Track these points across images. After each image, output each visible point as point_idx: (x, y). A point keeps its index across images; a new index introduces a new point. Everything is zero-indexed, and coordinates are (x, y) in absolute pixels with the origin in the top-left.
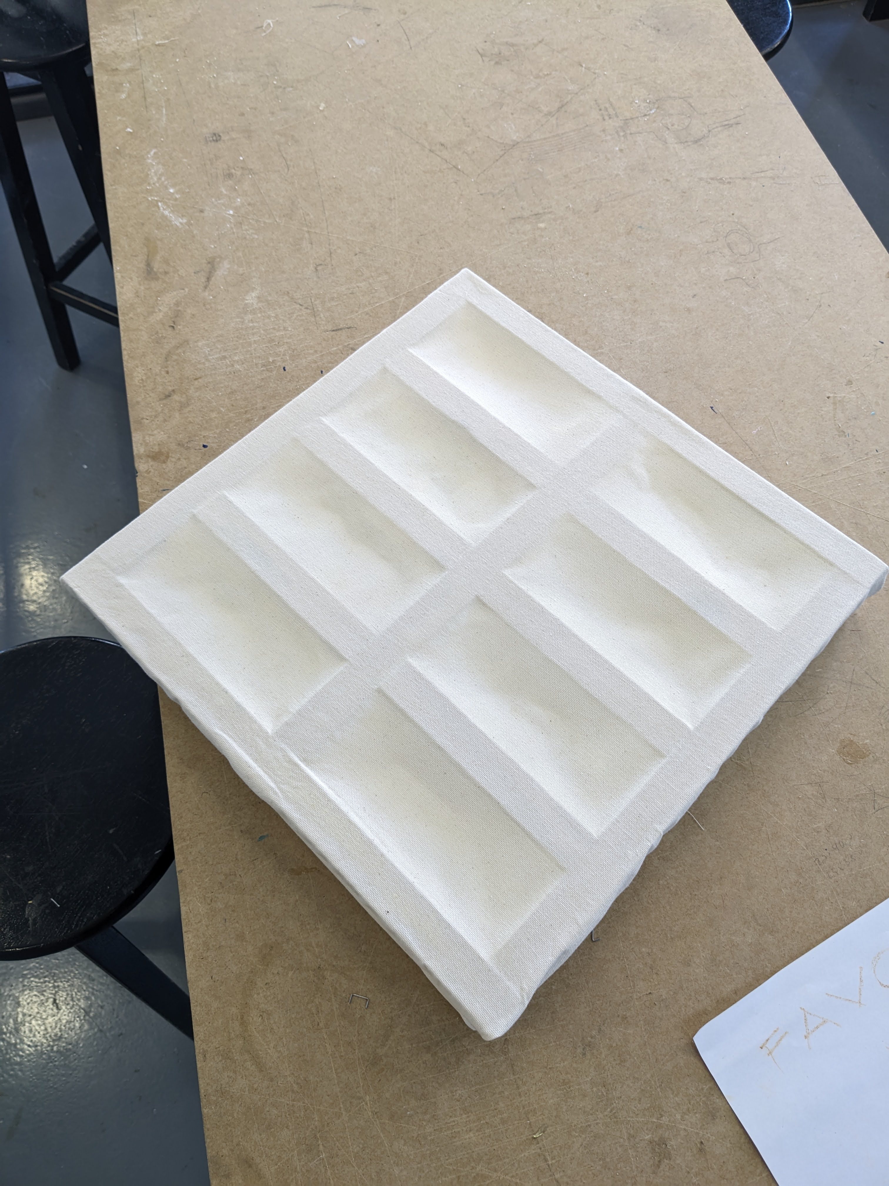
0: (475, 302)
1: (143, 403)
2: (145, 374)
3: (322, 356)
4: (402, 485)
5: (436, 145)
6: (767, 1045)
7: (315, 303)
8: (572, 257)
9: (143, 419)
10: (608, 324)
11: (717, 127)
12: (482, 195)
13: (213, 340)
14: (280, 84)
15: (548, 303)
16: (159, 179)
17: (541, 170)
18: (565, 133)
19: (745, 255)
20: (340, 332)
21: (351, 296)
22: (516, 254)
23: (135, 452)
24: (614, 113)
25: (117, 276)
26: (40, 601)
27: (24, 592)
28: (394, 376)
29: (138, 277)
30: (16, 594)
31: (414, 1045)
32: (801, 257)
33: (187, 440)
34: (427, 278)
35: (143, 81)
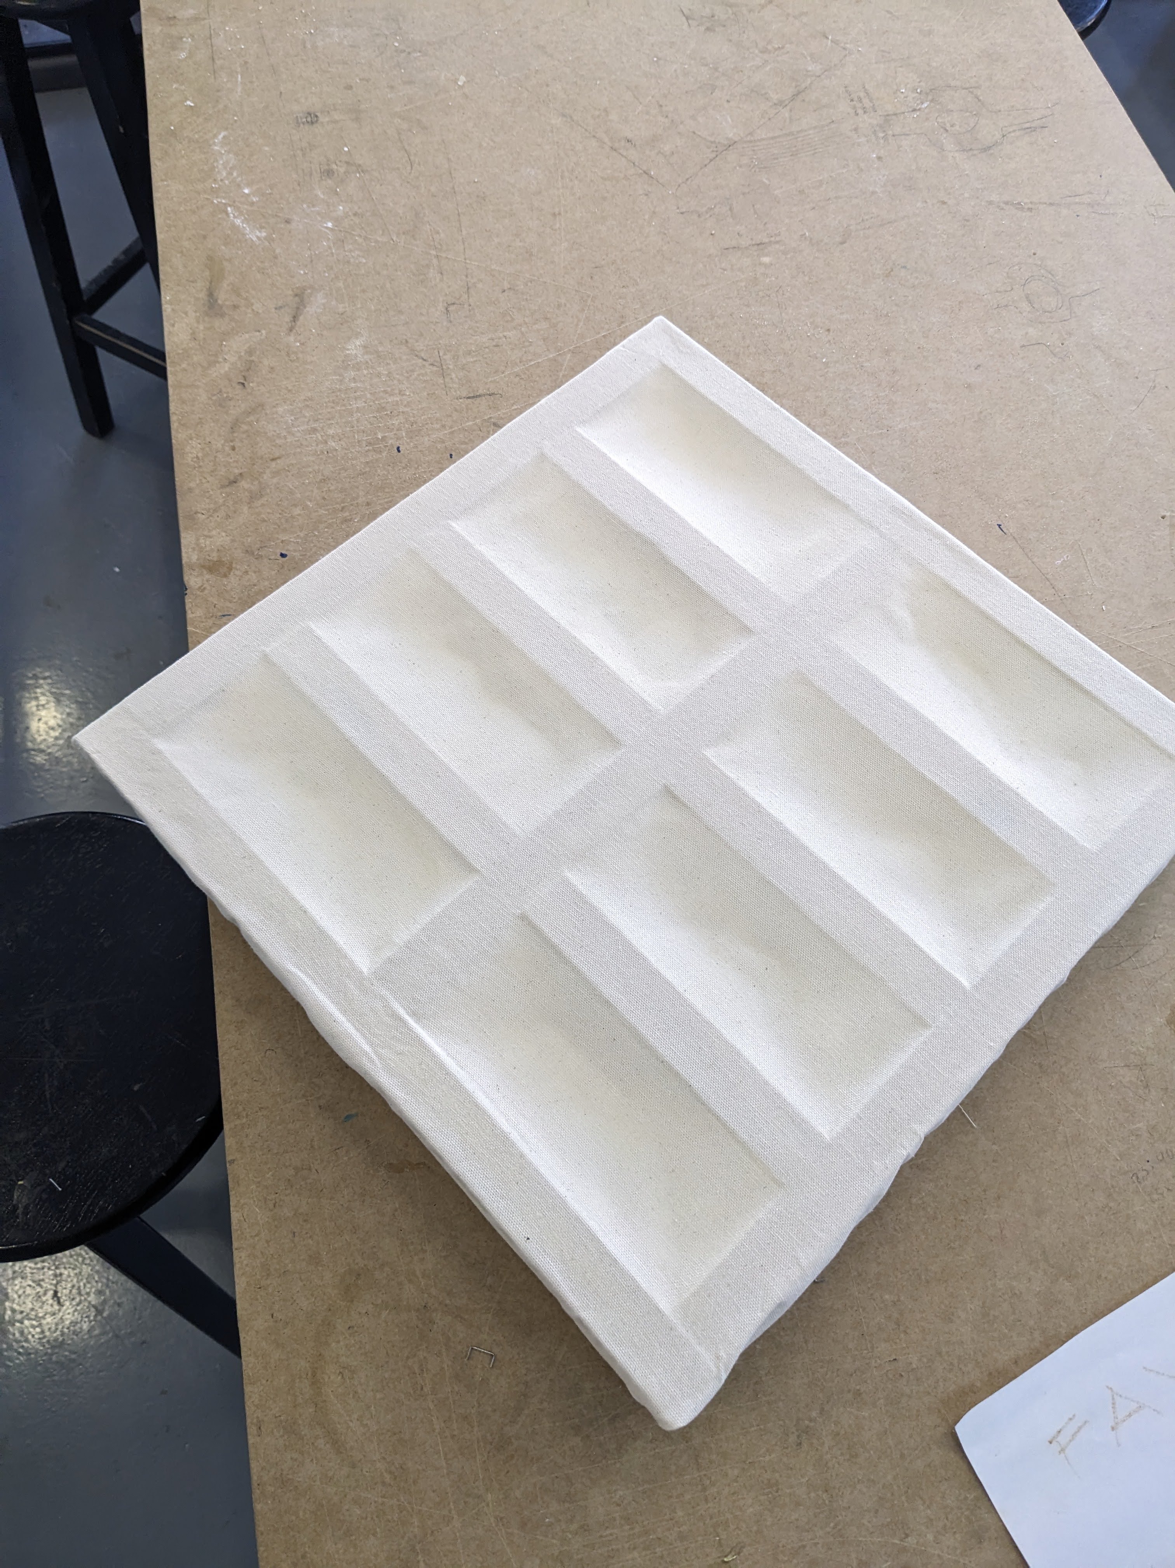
0: (672, 364)
1: (197, 491)
2: (203, 449)
3: (452, 433)
4: (563, 623)
5: (619, 141)
6: (1059, 1439)
7: (444, 357)
8: (808, 306)
9: (196, 513)
10: (856, 403)
11: (1014, 131)
12: (682, 213)
13: (300, 405)
14: (402, 47)
15: (773, 369)
16: (230, 174)
17: (767, 182)
18: (801, 131)
19: (1050, 312)
20: (478, 399)
21: (496, 349)
22: (729, 298)
23: (185, 560)
24: (872, 105)
25: (167, 309)
26: (49, 751)
27: (28, 736)
28: (555, 465)
29: (196, 312)
30: (18, 740)
31: (557, 1424)
32: (1129, 318)
33: (258, 546)
34: (603, 328)
35: (211, 35)
